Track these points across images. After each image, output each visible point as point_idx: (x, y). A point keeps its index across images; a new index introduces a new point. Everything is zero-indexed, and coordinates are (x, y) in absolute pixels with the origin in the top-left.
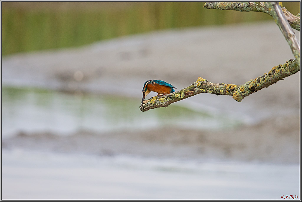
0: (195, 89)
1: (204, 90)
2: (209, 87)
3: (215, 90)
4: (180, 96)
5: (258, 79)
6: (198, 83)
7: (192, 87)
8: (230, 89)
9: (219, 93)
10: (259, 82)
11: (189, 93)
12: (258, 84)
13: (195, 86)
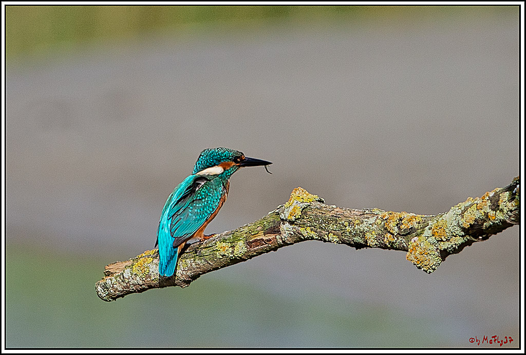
0: (282, 226)
1: (312, 230)
2: (327, 221)
3: (350, 233)
4: (233, 252)
5: (494, 196)
6: (292, 208)
7: (274, 222)
8: (399, 228)
9: (362, 242)
10: (495, 207)
11: (262, 240)
12: (491, 213)
13: (282, 216)
